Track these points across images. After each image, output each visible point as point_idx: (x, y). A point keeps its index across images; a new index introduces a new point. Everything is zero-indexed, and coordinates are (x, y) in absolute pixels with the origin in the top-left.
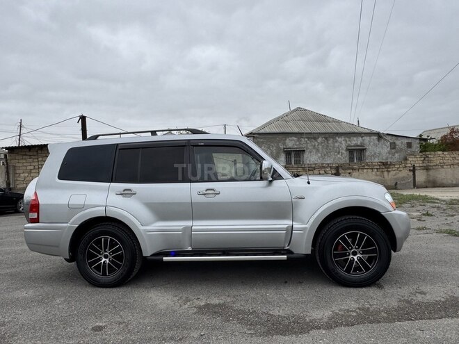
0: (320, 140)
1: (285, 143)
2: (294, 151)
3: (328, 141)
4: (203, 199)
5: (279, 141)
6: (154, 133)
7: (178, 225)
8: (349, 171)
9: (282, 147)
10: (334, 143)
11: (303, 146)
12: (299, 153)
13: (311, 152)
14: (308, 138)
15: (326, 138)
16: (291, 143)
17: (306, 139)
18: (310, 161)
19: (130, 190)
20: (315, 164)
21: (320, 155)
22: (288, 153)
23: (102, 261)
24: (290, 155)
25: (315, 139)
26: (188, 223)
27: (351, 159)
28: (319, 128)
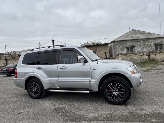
0: (141, 42)
1: (126, 44)
2: (130, 47)
3: (145, 42)
4: (61, 70)
5: (124, 44)
6: (49, 47)
7: (54, 79)
8: (155, 54)
9: (125, 46)
10: (148, 42)
11: (134, 45)
12: (132, 48)
13: (137, 47)
14: (136, 41)
15: (144, 41)
16: (129, 44)
17: (135, 42)
18: (137, 51)
19: (40, 67)
20: (139, 52)
21: (141, 48)
22: (128, 48)
23: (34, 90)
24: (129, 48)
25: (139, 41)
26: (57, 79)
27: (156, 49)
28: (141, 37)
